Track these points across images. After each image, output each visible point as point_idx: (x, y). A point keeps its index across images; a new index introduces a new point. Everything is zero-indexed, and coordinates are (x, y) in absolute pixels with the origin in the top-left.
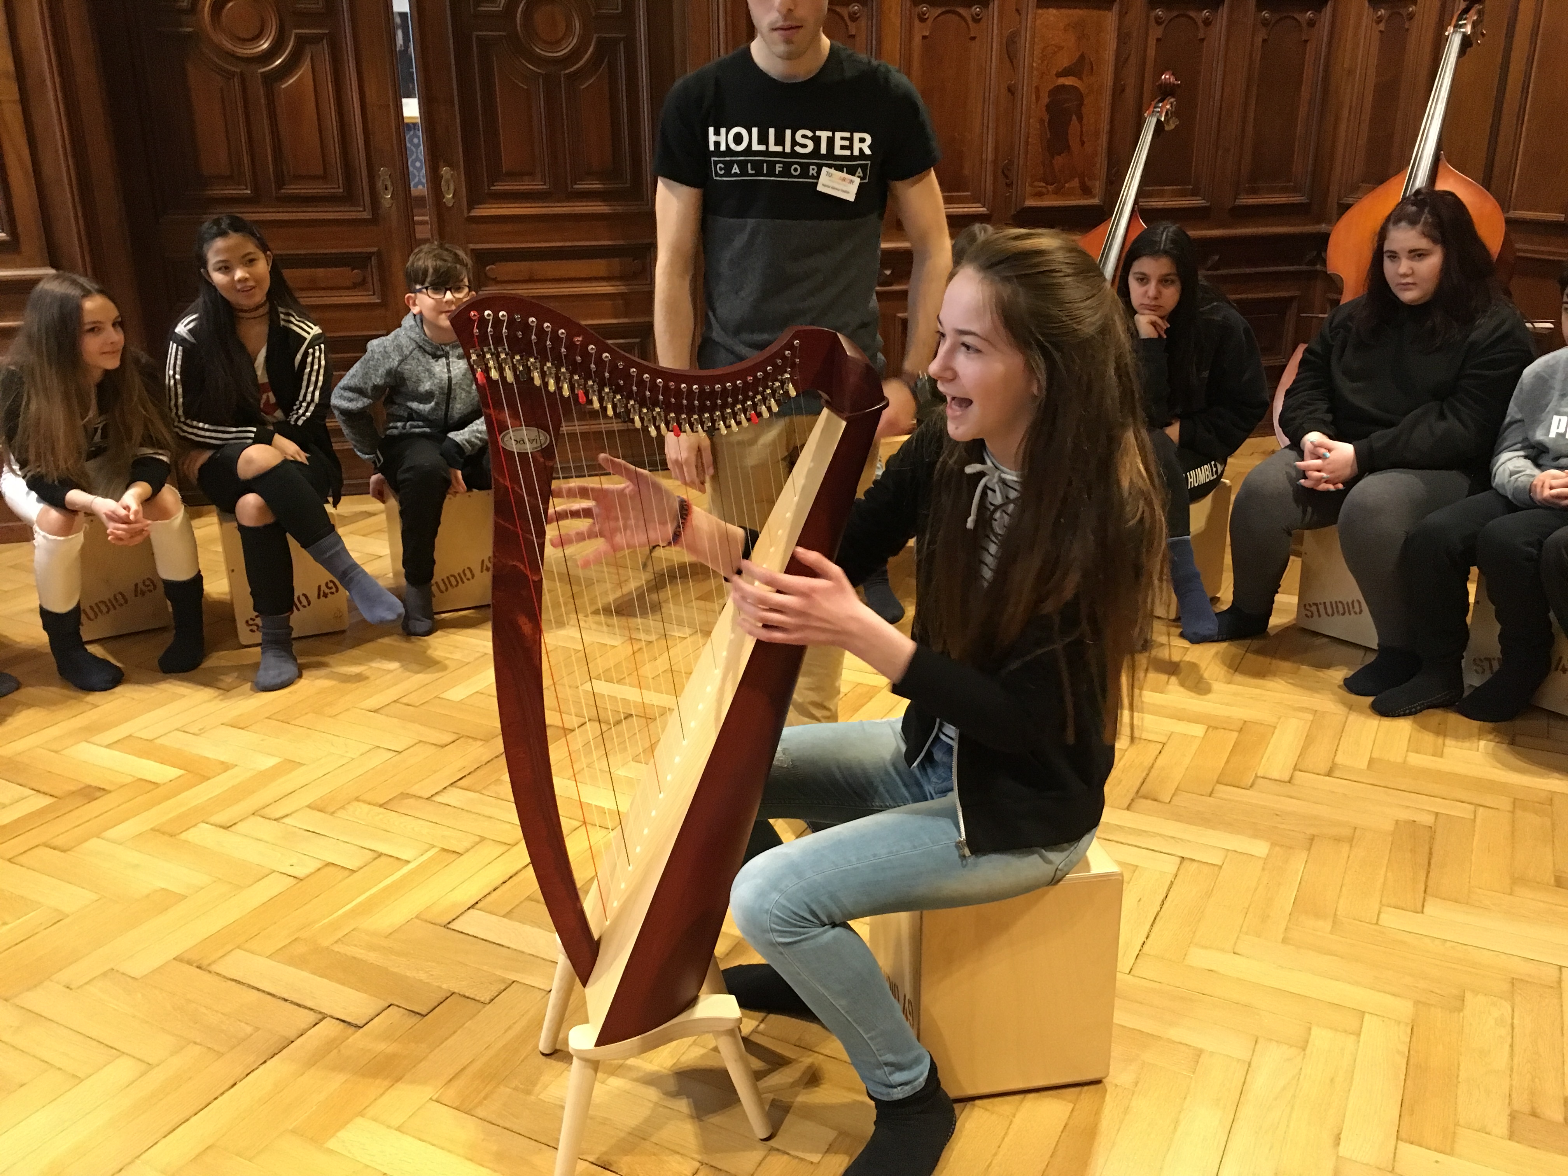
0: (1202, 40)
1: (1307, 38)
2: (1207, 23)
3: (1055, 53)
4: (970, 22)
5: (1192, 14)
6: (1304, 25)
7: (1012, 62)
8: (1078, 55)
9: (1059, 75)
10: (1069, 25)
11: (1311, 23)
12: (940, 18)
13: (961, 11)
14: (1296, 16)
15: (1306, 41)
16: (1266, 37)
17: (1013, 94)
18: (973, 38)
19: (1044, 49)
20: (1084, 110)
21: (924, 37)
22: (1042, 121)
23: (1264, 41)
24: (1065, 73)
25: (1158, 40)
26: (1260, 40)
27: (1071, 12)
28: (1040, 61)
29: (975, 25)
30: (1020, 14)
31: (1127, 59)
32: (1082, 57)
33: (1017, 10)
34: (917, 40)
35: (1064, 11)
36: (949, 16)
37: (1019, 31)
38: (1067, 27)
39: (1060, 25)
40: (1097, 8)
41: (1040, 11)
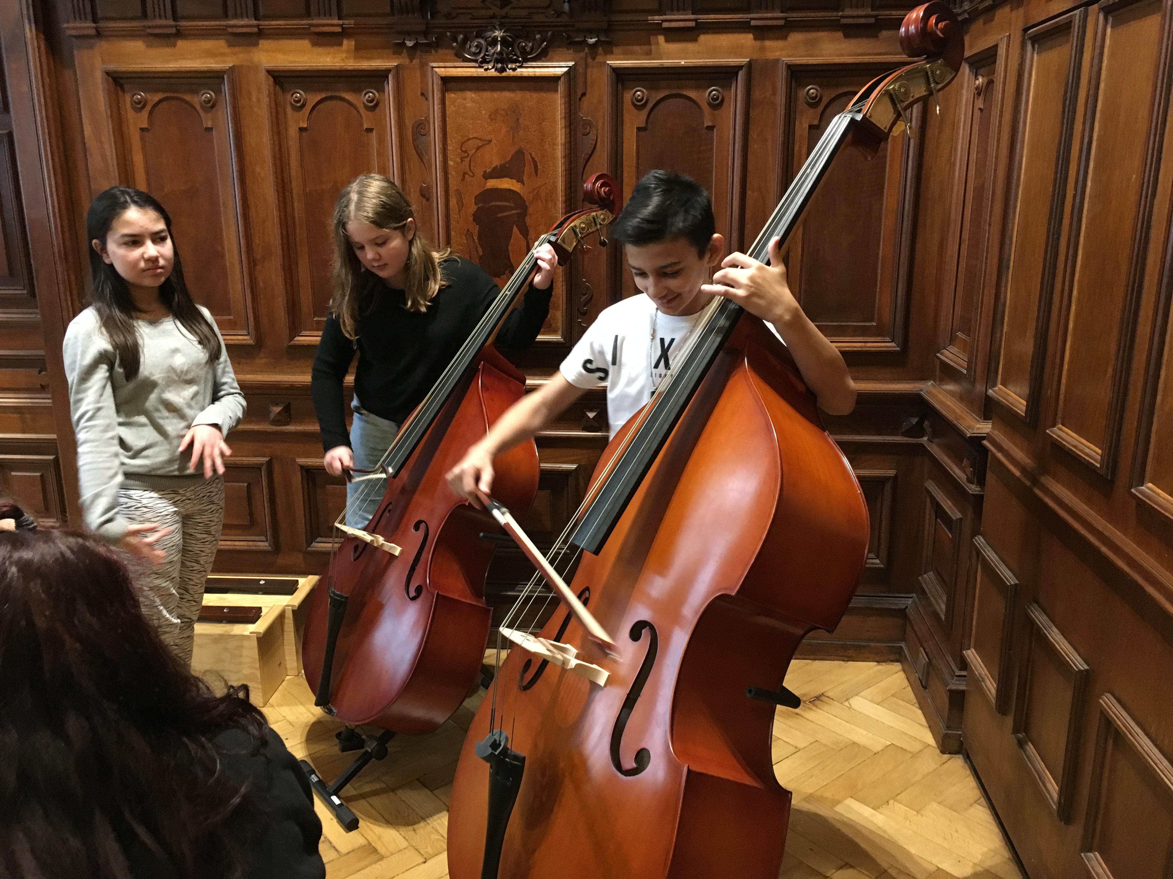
0: (711, 128)
2: (715, 105)
3: (478, 148)
4: (363, 111)
5: (692, 94)
7: (421, 160)
8: (514, 150)
9: (487, 176)
10: (496, 112)
12: (322, 106)
13: (348, 96)
16: (815, 122)
17: (428, 199)
18: (369, 130)
19: (463, 144)
20: (528, 220)
21: (301, 129)
22: (469, 234)
23: (812, 127)
24: (499, 173)
25: (639, 129)
27: (496, 95)
28: (459, 160)
29: (369, 113)
30: (427, 99)
31: (590, 155)
32: (520, 153)
33: (422, 94)
34: (293, 132)
35: (487, 95)
36: (333, 103)
37: (427, 120)
38: (493, 116)
39: (484, 112)
40: (536, 90)
41: (453, 95)
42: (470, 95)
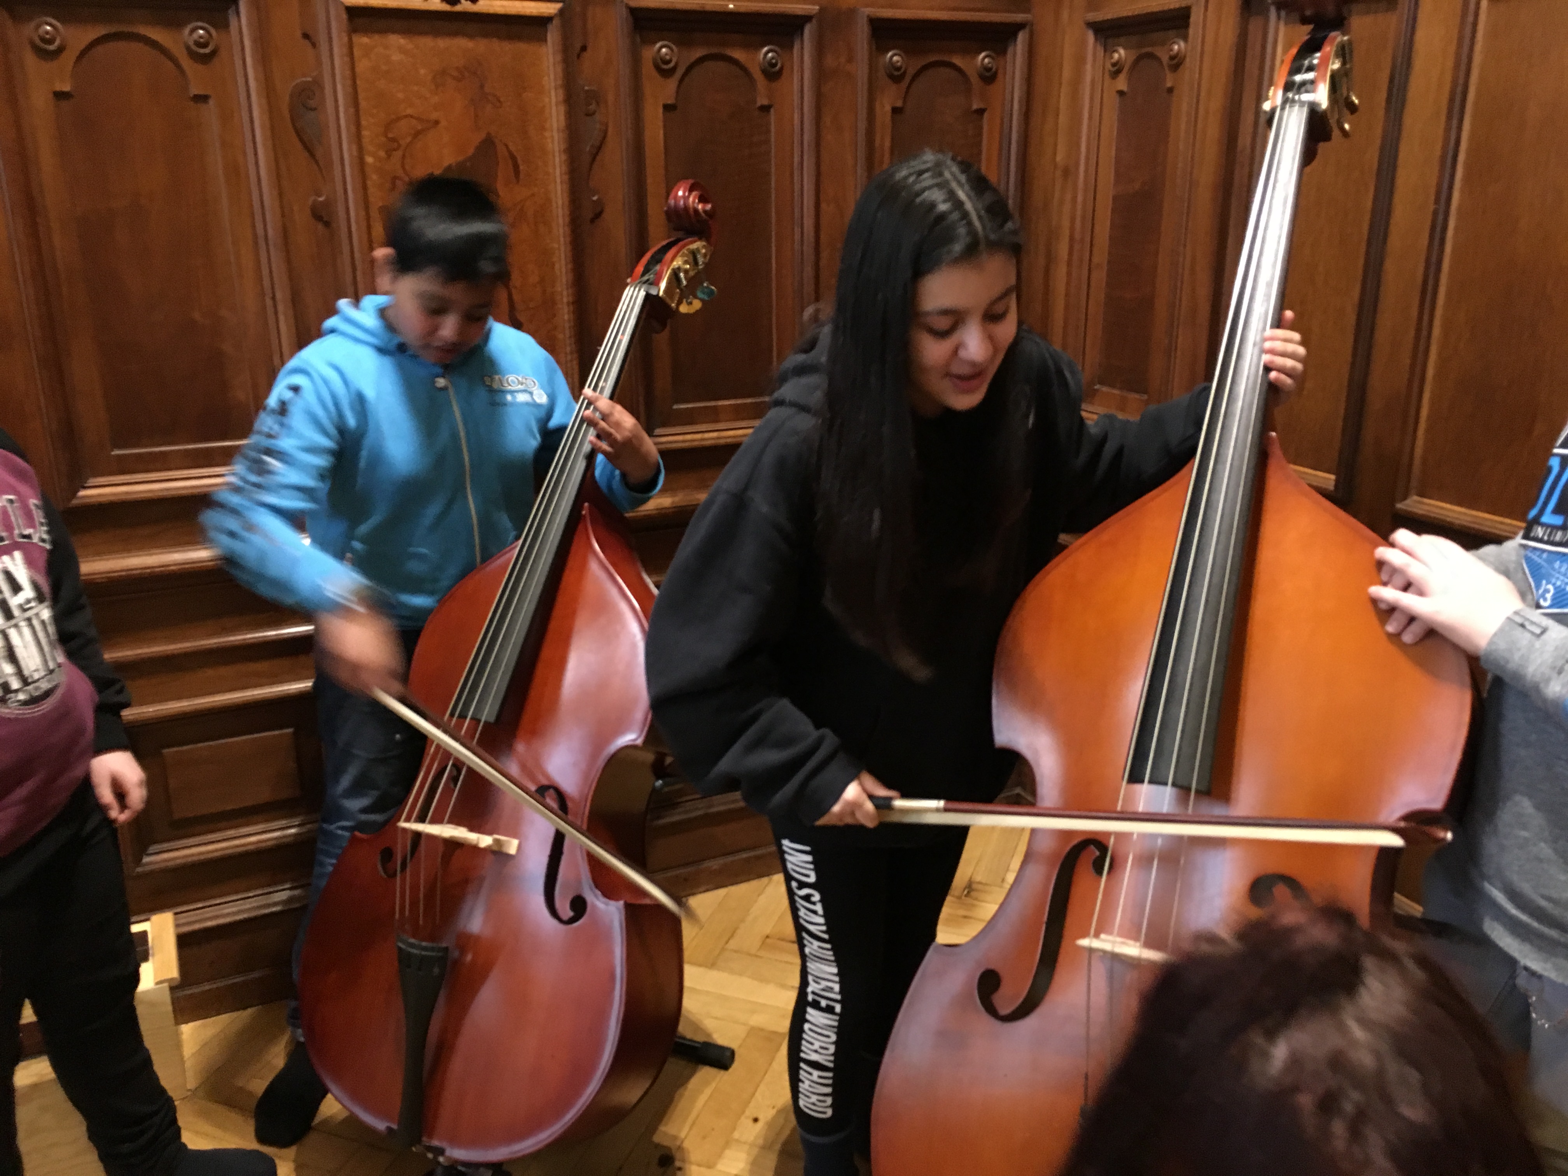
0: (765, 109)
1: (982, 106)
2: (772, 73)
3: (417, 134)
4: (186, 63)
5: (738, 54)
6: (974, 79)
7: (312, 155)
8: (478, 138)
10: (444, 72)
11: (989, 77)
12: (100, 49)
13: (154, 34)
14: (957, 61)
15: (981, 112)
16: (899, 104)
17: (327, 224)
18: (202, 99)
19: (388, 126)
23: (895, 111)
25: (667, 108)
26: (888, 108)
27: (442, 43)
28: (382, 154)
29: (200, 67)
30: (314, 45)
31: (599, 149)
32: (488, 144)
33: (306, 36)
34: (40, 100)
35: (427, 42)
36: (122, 45)
37: (318, 83)
38: (440, 77)
39: (422, 71)
40: (510, 37)
41: (365, 40)
42: (396, 40)
